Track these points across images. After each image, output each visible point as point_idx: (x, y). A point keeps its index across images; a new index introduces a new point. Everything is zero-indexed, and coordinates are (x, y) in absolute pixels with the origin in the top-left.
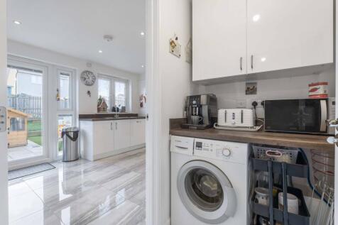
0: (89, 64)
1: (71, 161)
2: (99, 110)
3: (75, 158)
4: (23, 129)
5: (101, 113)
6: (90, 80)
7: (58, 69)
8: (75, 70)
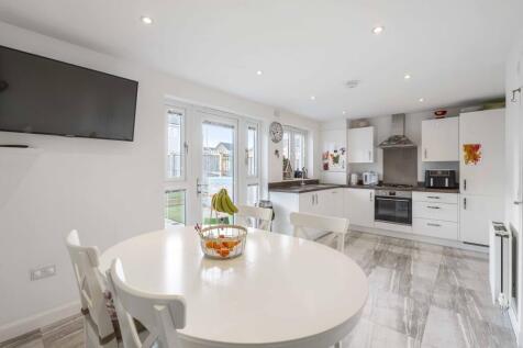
0: (277, 112)
2: (284, 176)
6: (278, 135)
8: (261, 122)
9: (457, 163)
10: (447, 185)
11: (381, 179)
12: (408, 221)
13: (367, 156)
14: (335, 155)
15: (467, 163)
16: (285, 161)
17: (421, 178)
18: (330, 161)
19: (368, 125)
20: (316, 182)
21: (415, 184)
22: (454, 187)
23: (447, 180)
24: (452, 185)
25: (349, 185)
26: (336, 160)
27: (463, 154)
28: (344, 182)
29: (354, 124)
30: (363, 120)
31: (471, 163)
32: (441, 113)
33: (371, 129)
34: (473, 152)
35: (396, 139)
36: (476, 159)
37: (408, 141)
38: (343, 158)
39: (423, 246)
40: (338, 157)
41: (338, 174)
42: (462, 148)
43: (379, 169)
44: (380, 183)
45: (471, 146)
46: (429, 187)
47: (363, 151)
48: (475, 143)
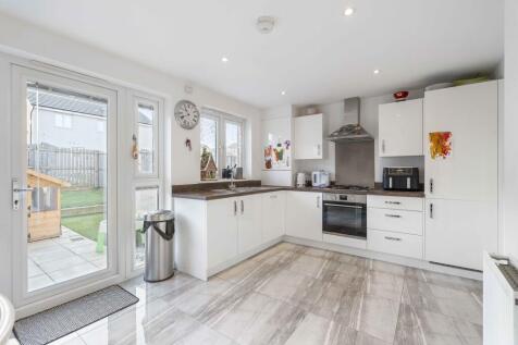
0: (189, 88)
1: (160, 281)
2: (203, 175)
3: (167, 274)
4: (54, 208)
5: (208, 181)
6: (189, 120)
7: (134, 96)
8: (164, 99)
9: (422, 158)
10: (409, 186)
11: (333, 179)
12: (361, 233)
13: (316, 150)
14: (279, 149)
15: (433, 157)
16: (205, 156)
17: (378, 178)
18: (273, 157)
19: (317, 112)
20: (257, 184)
21: (372, 186)
22: (418, 189)
23: (409, 180)
24: (415, 187)
25: (295, 188)
26: (279, 156)
27: (429, 145)
28: (289, 183)
29: (301, 111)
30: (311, 106)
31: (439, 158)
32: (402, 95)
33: (320, 116)
34: (441, 142)
35: (350, 129)
36: (445, 151)
37: (362, 131)
38: (287, 154)
39: (380, 266)
40: (282, 151)
41: (282, 173)
42: (427, 137)
43: (331, 167)
44: (332, 184)
45: (439, 134)
46: (388, 189)
47: (312, 144)
48: (443, 130)
